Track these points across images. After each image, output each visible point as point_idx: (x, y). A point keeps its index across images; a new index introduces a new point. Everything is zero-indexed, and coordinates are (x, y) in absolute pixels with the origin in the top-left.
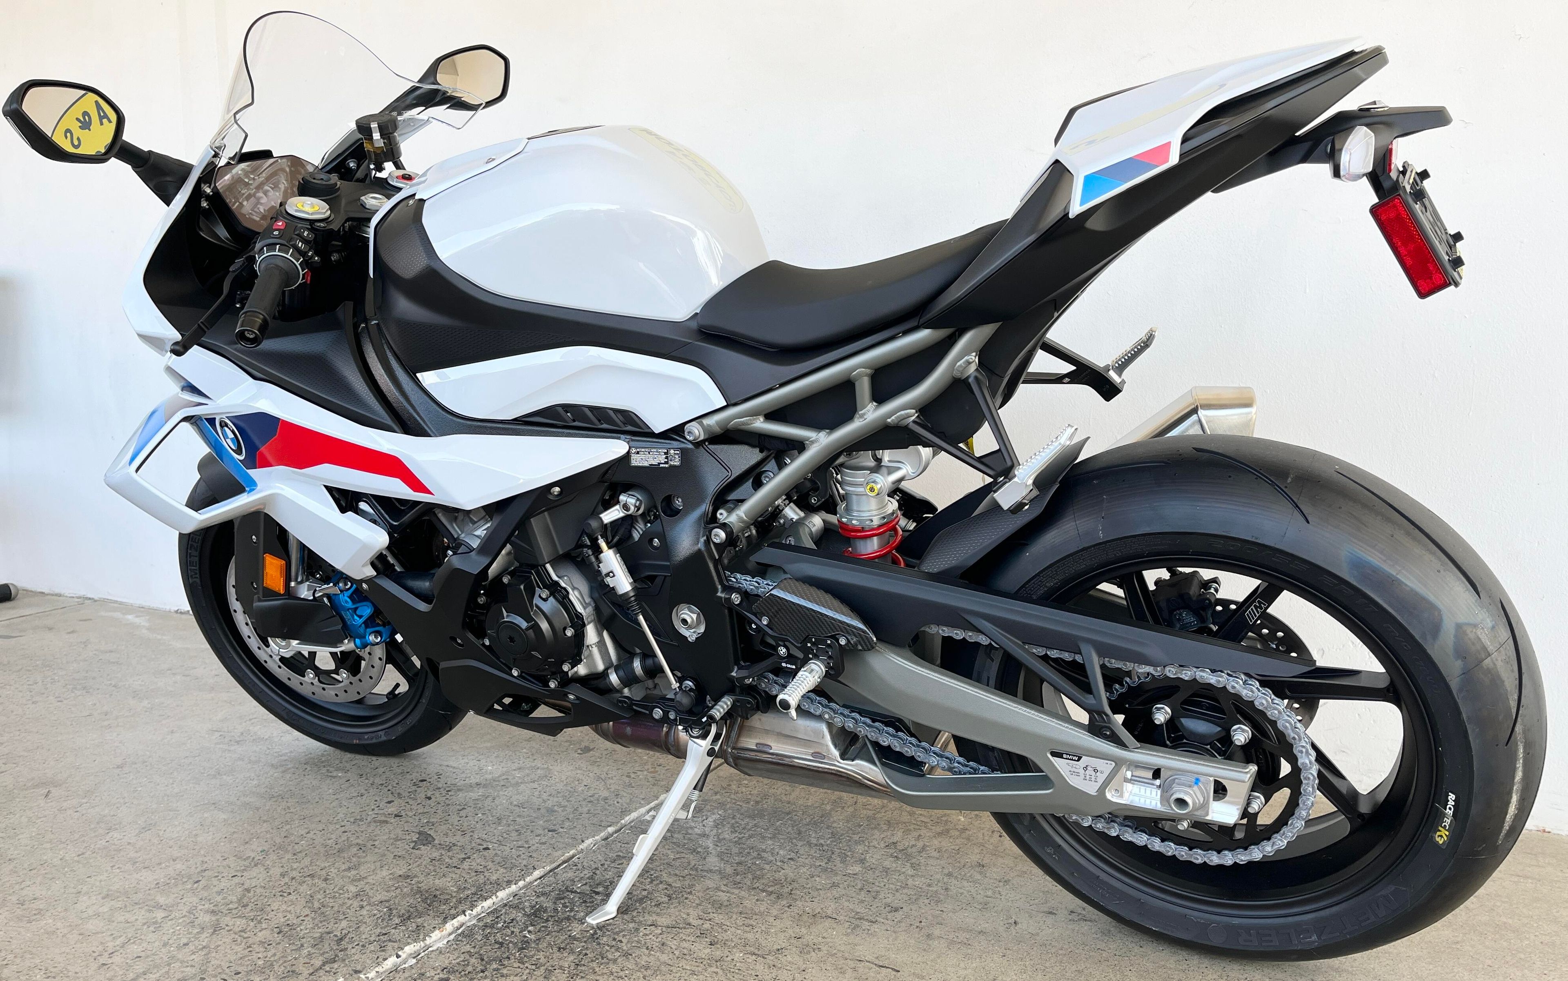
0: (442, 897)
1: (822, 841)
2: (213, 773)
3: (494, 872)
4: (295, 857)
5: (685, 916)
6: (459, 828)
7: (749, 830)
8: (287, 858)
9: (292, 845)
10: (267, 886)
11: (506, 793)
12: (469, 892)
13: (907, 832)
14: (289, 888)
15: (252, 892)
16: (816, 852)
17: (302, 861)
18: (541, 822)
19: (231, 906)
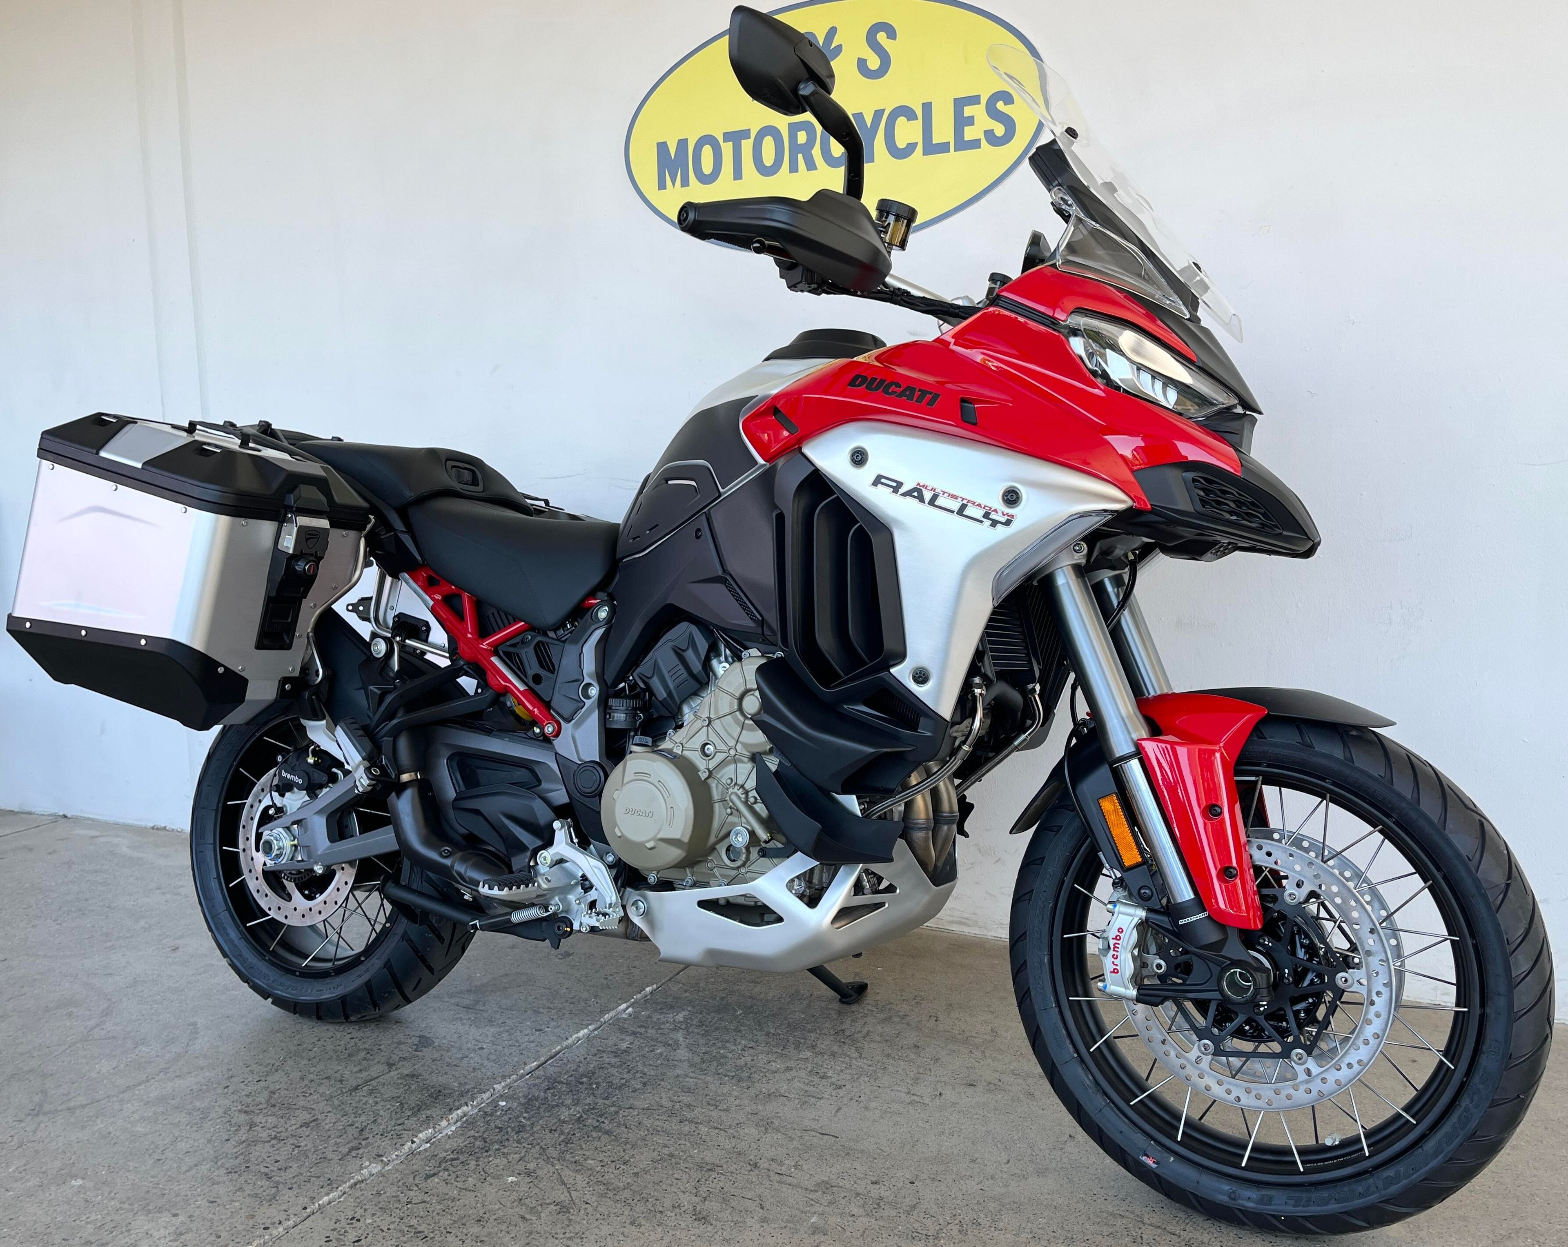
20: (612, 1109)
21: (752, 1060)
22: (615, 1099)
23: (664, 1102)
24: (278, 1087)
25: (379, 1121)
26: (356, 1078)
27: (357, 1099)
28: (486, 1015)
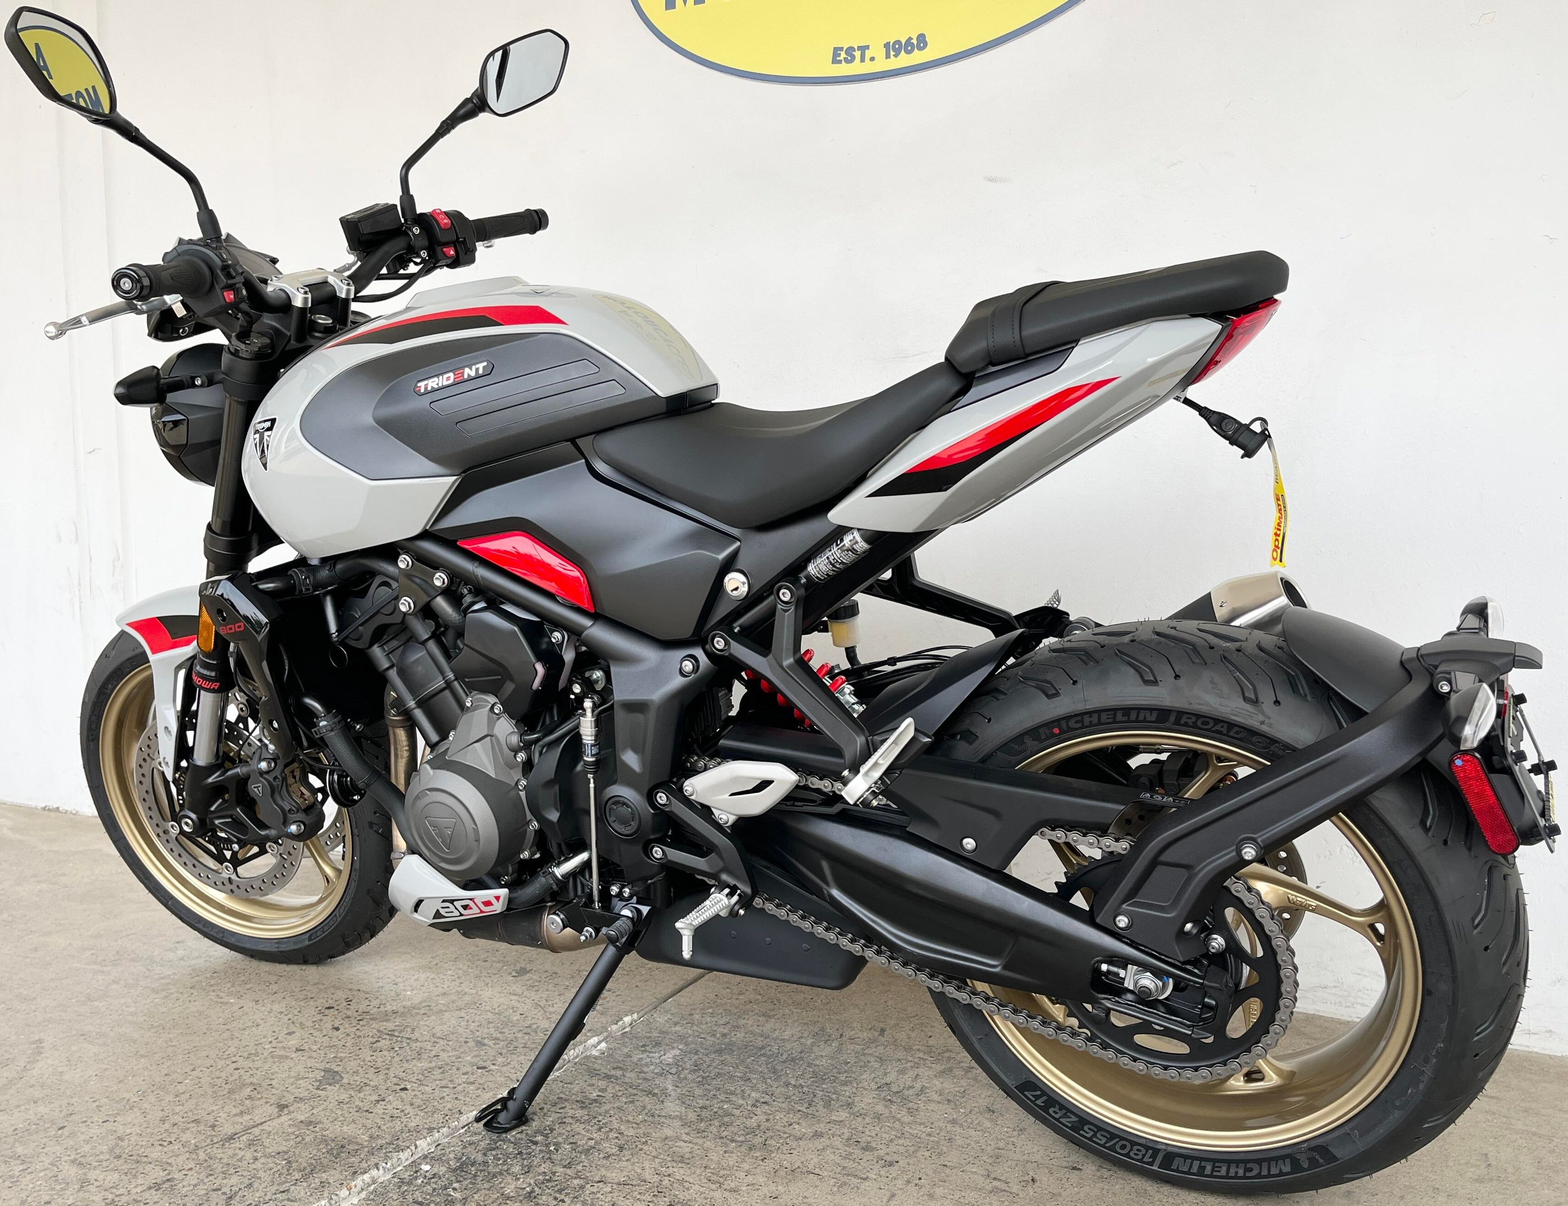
0: (351, 1147)
1: (801, 1081)
2: (83, 999)
3: (413, 1117)
4: (178, 1099)
5: (639, 1171)
6: (372, 1065)
7: (715, 1068)
8: (167, 1100)
9: (174, 1084)
10: (144, 1134)
11: (427, 1023)
12: (384, 1142)
13: (902, 1072)
14: (170, 1136)
15: (126, 1141)
16: (794, 1094)
17: (186, 1104)
18: (469, 1058)
19: (102, 1157)
20: (576, 1182)
21: (768, 1120)
22: (580, 1168)
23: (648, 1175)
24: (128, 1131)
25: (256, 1185)
26: (234, 1123)
27: (231, 1152)
28: (414, 1045)
